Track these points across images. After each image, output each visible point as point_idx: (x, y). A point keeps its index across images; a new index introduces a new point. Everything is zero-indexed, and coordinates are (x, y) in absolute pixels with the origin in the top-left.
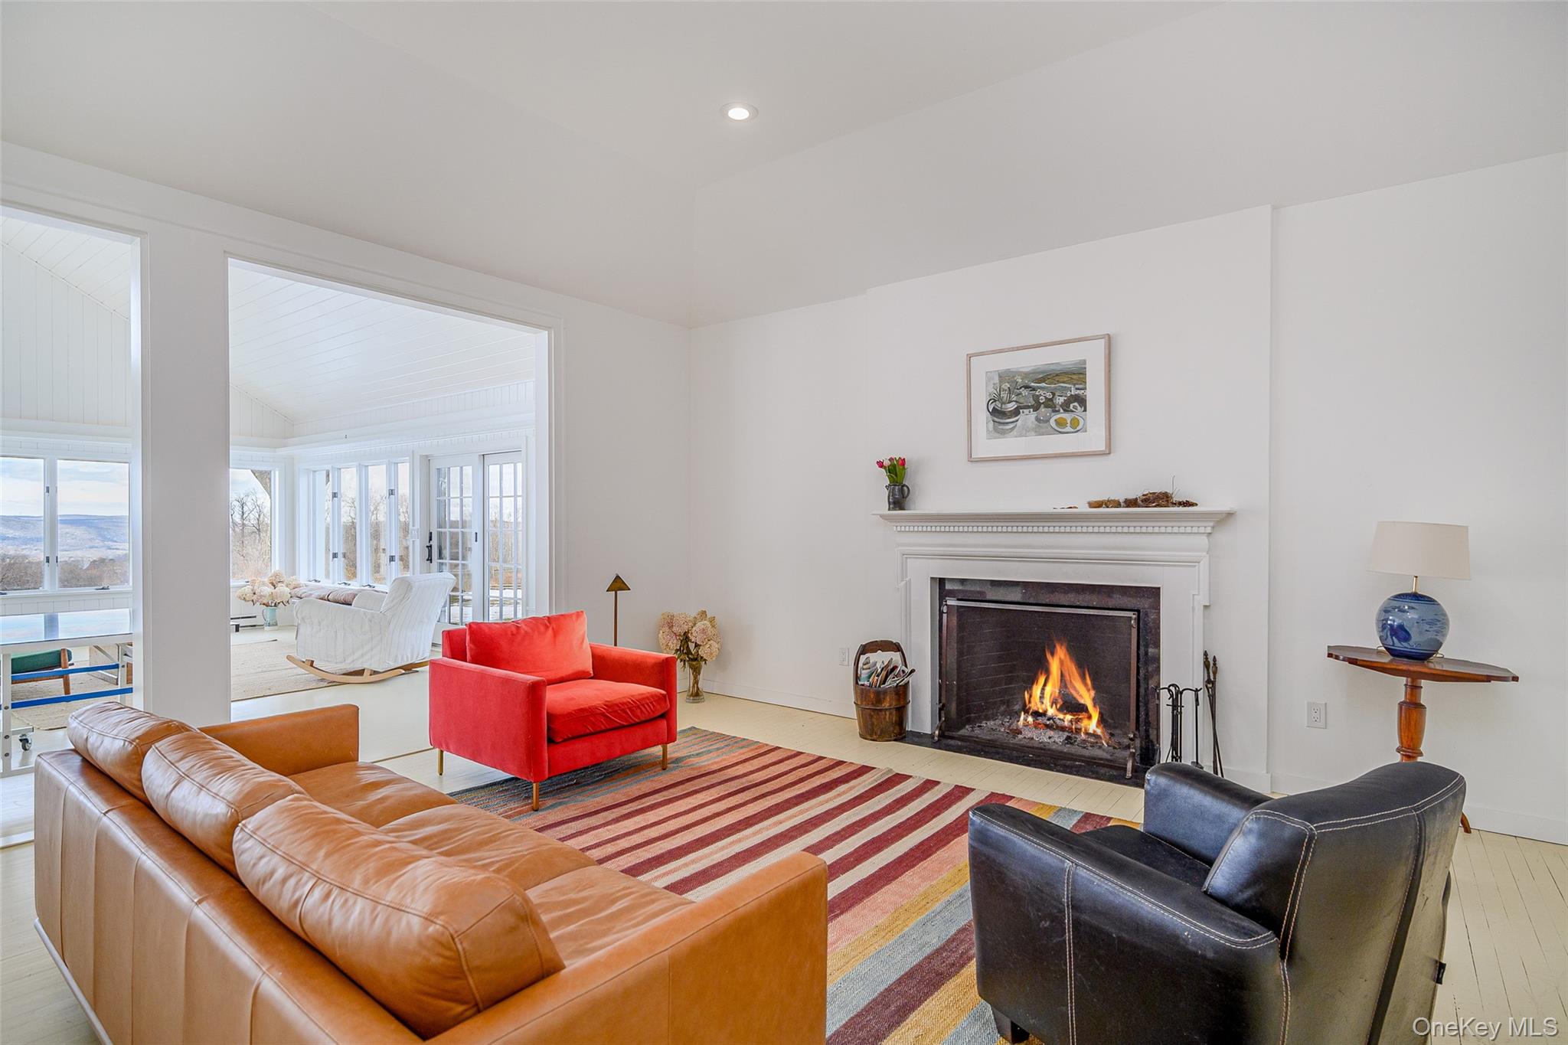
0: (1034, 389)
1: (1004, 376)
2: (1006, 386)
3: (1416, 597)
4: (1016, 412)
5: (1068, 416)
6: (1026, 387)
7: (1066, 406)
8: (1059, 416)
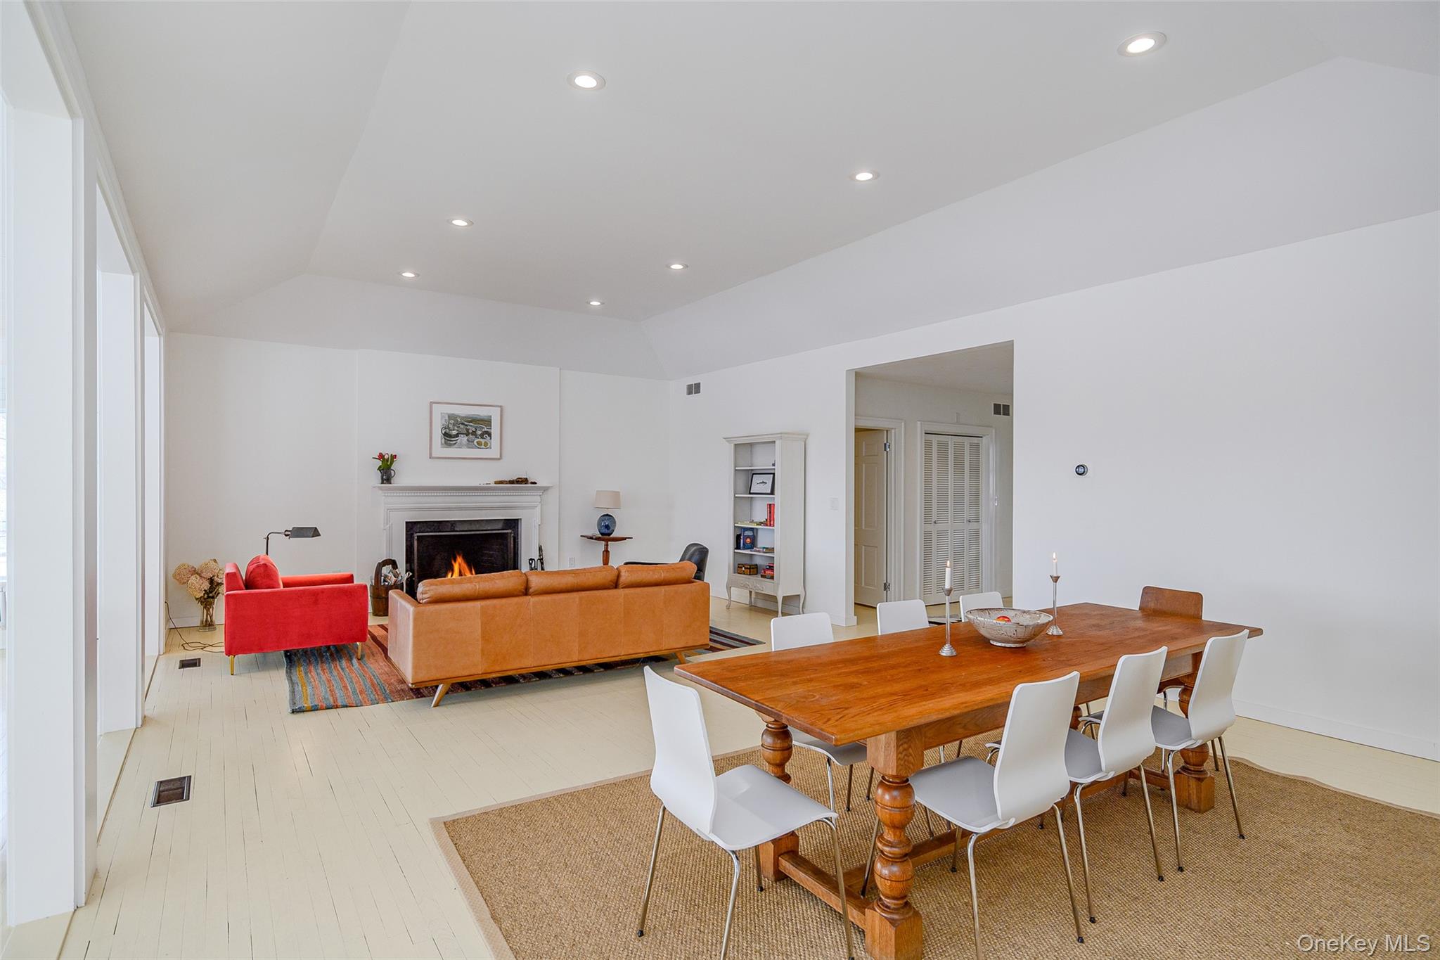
0: (466, 425)
1: (451, 417)
2: (452, 422)
3: (607, 515)
4: (457, 435)
5: (483, 441)
6: (463, 424)
7: (482, 436)
8: (478, 440)
